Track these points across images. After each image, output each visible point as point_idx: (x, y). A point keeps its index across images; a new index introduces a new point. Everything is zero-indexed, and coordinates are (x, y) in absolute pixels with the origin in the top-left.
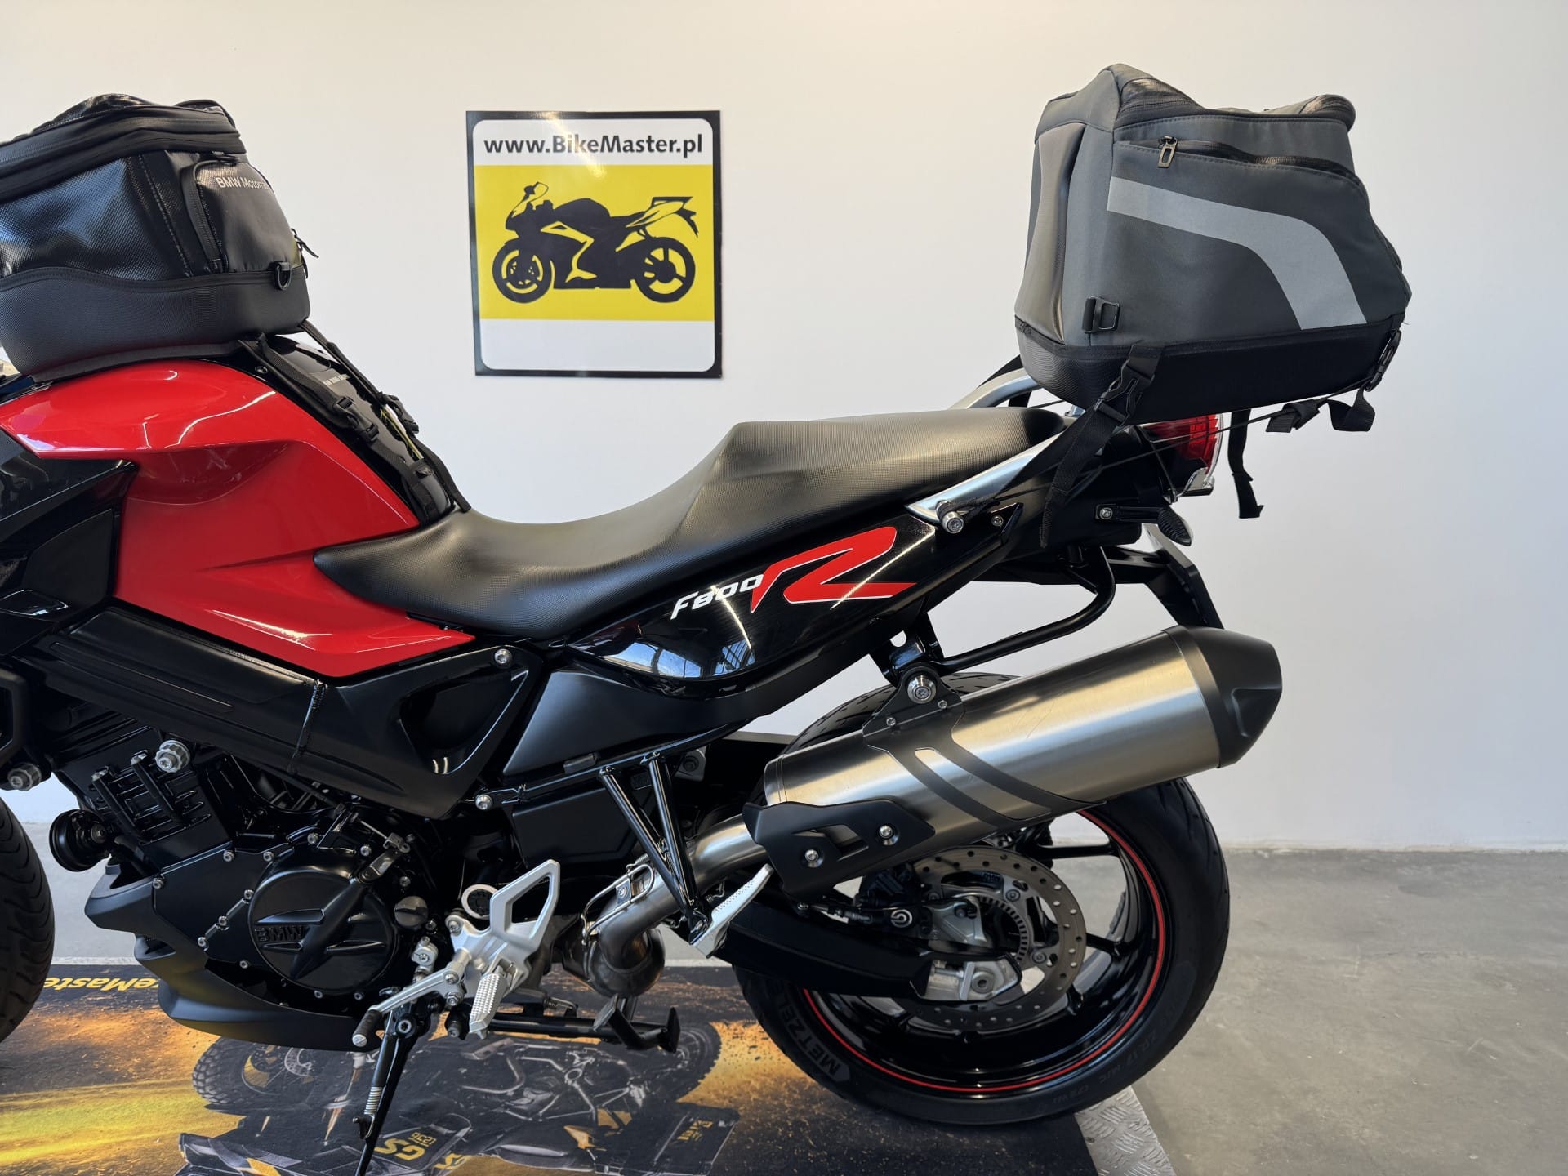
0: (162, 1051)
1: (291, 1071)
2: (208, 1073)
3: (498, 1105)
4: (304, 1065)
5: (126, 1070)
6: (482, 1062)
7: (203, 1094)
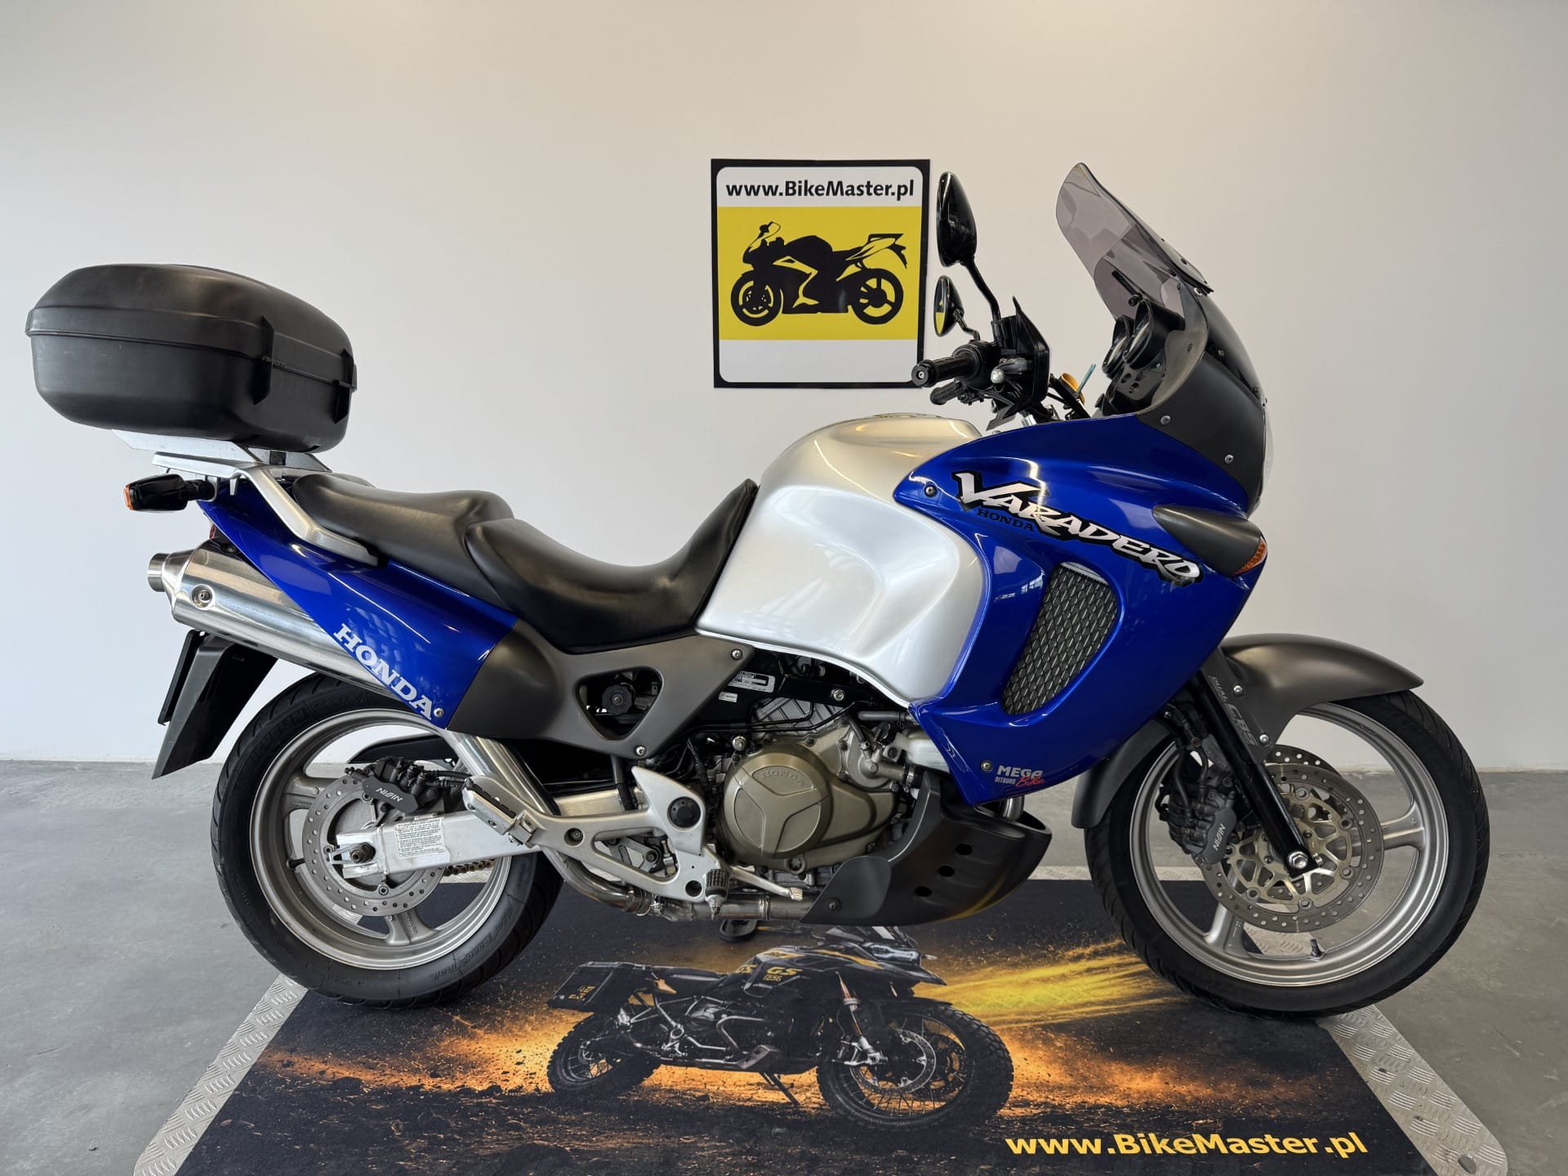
1: (915, 1035)
2: (981, 1033)
5: (1055, 1035)
6: (760, 1044)
7: (964, 1014)
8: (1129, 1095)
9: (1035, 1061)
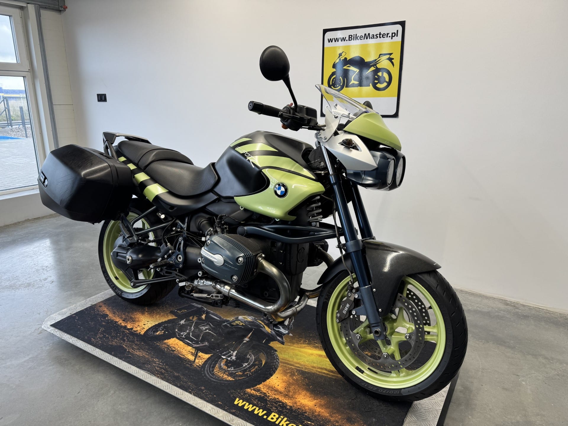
0: (287, 379)
1: (253, 356)
2: (275, 364)
3: (213, 328)
4: (249, 357)
5: (298, 374)
6: (206, 342)
7: (277, 356)
8: (296, 403)
9: (279, 379)
